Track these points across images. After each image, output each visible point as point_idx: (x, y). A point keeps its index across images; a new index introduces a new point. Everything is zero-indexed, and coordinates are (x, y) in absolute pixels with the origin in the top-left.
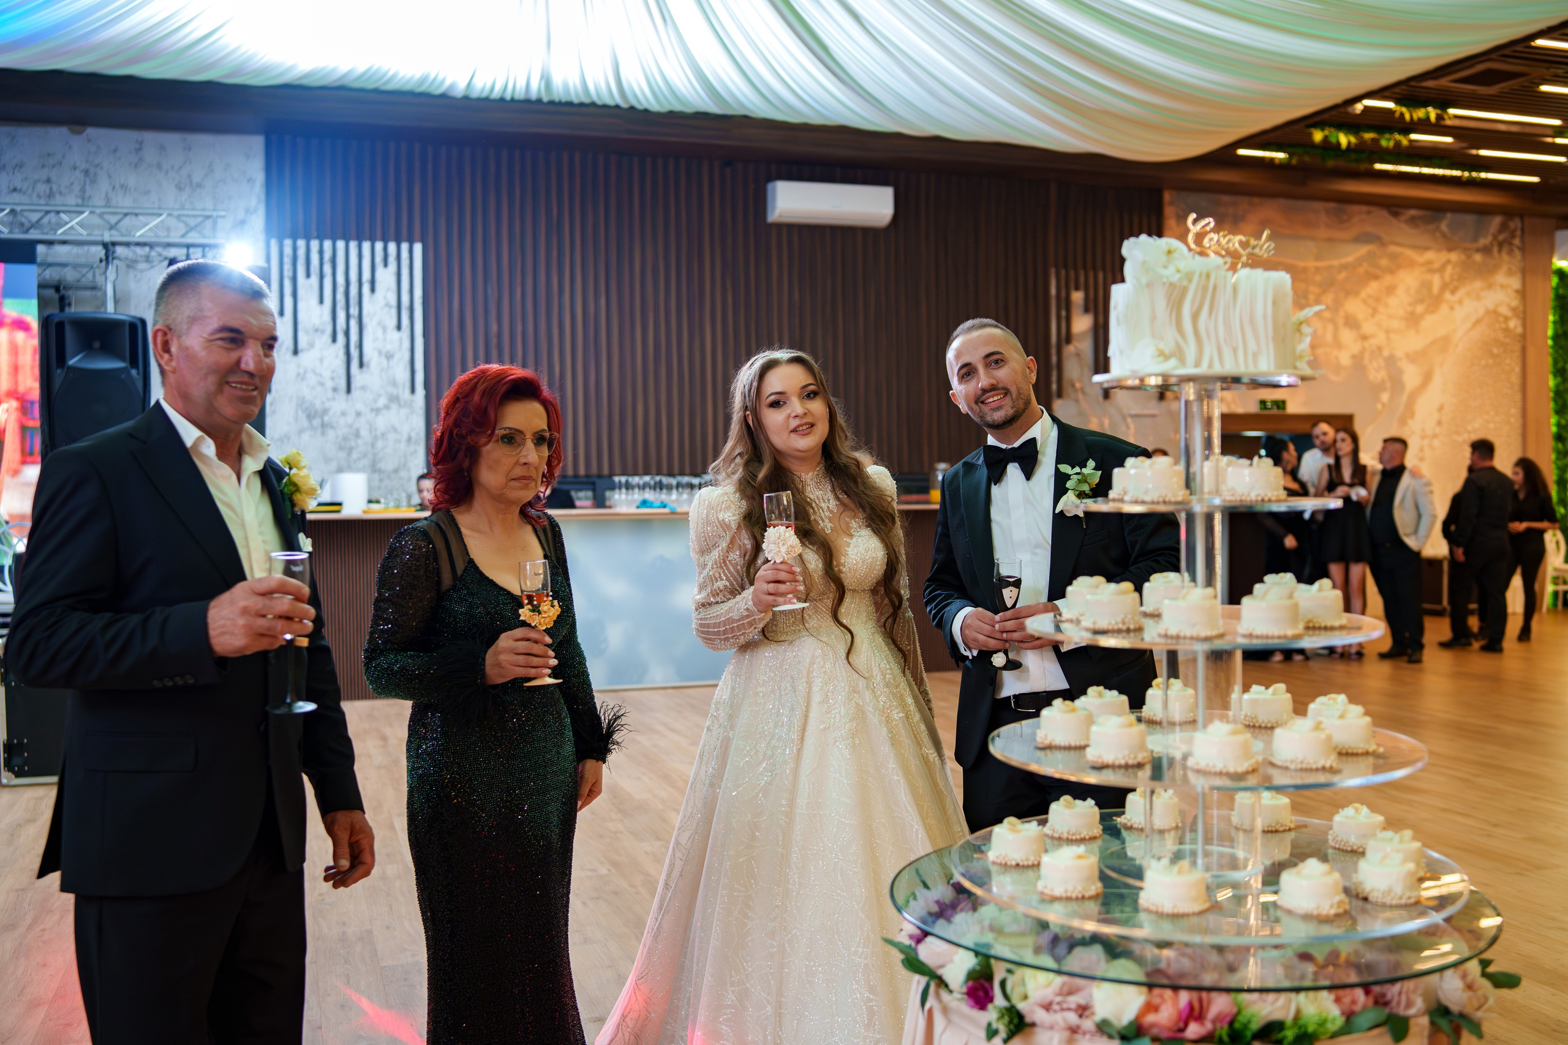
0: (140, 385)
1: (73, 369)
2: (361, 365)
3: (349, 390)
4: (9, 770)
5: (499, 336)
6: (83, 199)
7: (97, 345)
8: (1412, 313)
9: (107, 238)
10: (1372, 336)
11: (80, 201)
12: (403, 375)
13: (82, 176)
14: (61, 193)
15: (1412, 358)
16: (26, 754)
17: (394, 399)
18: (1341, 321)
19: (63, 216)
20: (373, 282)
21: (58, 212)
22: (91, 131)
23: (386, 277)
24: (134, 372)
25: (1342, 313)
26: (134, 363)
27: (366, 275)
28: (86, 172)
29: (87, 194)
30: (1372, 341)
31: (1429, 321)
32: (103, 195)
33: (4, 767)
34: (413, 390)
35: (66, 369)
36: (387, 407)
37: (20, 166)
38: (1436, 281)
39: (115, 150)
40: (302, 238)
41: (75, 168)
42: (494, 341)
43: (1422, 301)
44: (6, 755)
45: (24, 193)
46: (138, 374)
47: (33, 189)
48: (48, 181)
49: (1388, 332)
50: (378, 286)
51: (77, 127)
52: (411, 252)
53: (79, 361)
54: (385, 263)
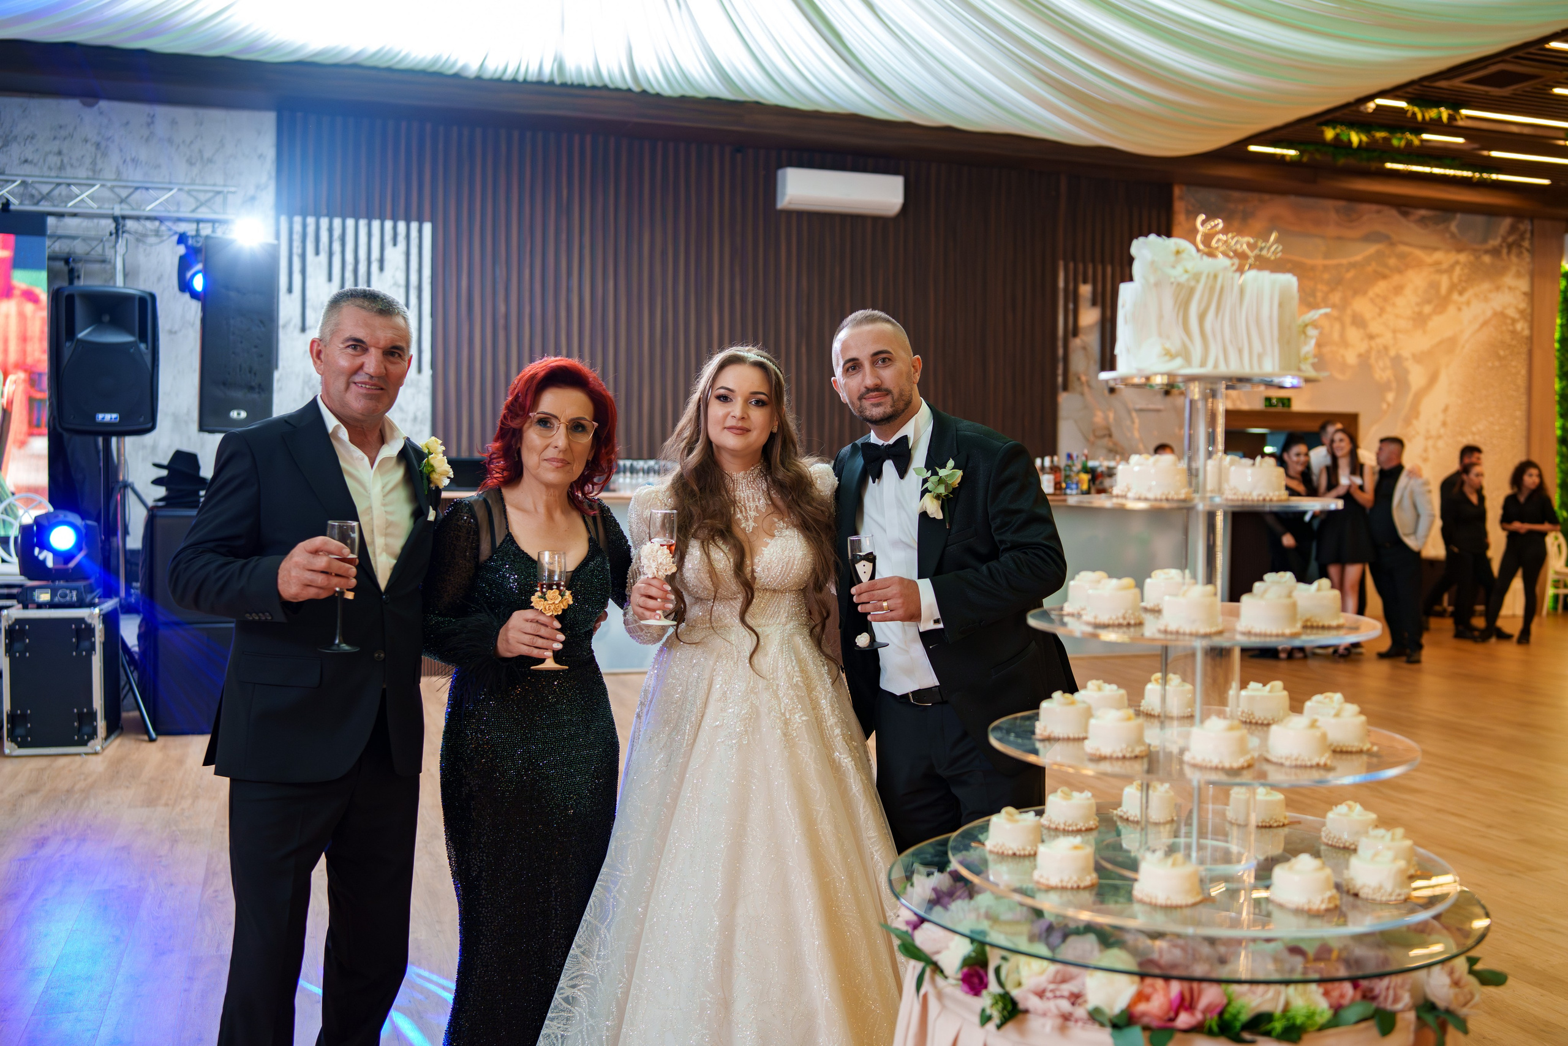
0: (148, 359)
1: (80, 341)
4: (12, 741)
5: (507, 319)
6: (94, 171)
7: (106, 318)
8: (1420, 314)
9: (117, 211)
10: (1378, 336)
11: (90, 174)
13: (93, 149)
14: (72, 166)
15: (1418, 358)
16: (29, 725)
18: (1348, 320)
19: (74, 188)
20: (381, 261)
21: (69, 185)
22: (103, 104)
23: (395, 256)
24: (143, 346)
25: (1349, 312)
26: (143, 337)
27: (375, 254)
28: (98, 145)
29: (98, 167)
30: (1379, 341)
31: (1436, 322)
32: (114, 169)
33: (8, 737)
34: (420, 371)
35: (75, 342)
37: (32, 137)
38: (1445, 282)
39: (127, 123)
40: (311, 215)
41: (86, 141)
42: (501, 322)
43: (1429, 302)
44: (9, 726)
45: (35, 165)
46: (147, 348)
47: (44, 160)
48: (60, 153)
49: (1394, 332)
50: (387, 265)
51: (90, 100)
52: (420, 231)
53: (89, 334)
54: (394, 242)
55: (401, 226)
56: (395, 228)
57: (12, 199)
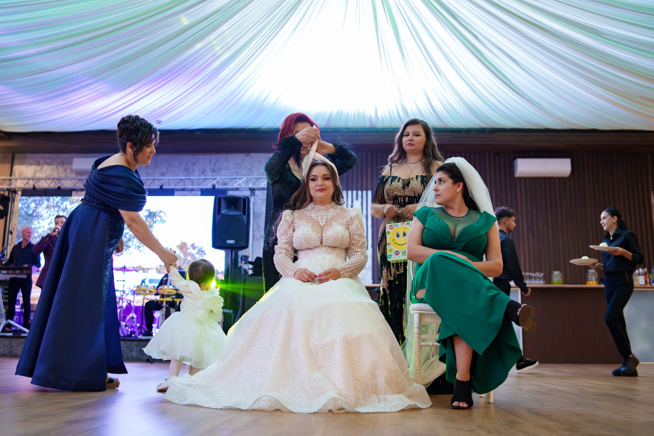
0: (246, 221)
1: (222, 214)
7: (233, 207)
9: (251, 186)
19: (237, 180)
21: (235, 179)
22: (252, 155)
23: (357, 203)
24: (244, 217)
26: (244, 213)
27: (350, 203)
28: (250, 169)
35: (221, 214)
37: (228, 168)
39: (260, 161)
41: (246, 168)
46: (246, 217)
48: (237, 173)
51: (247, 154)
52: (367, 194)
53: (225, 212)
54: (357, 199)
55: (360, 192)
56: (357, 194)
57: (216, 185)
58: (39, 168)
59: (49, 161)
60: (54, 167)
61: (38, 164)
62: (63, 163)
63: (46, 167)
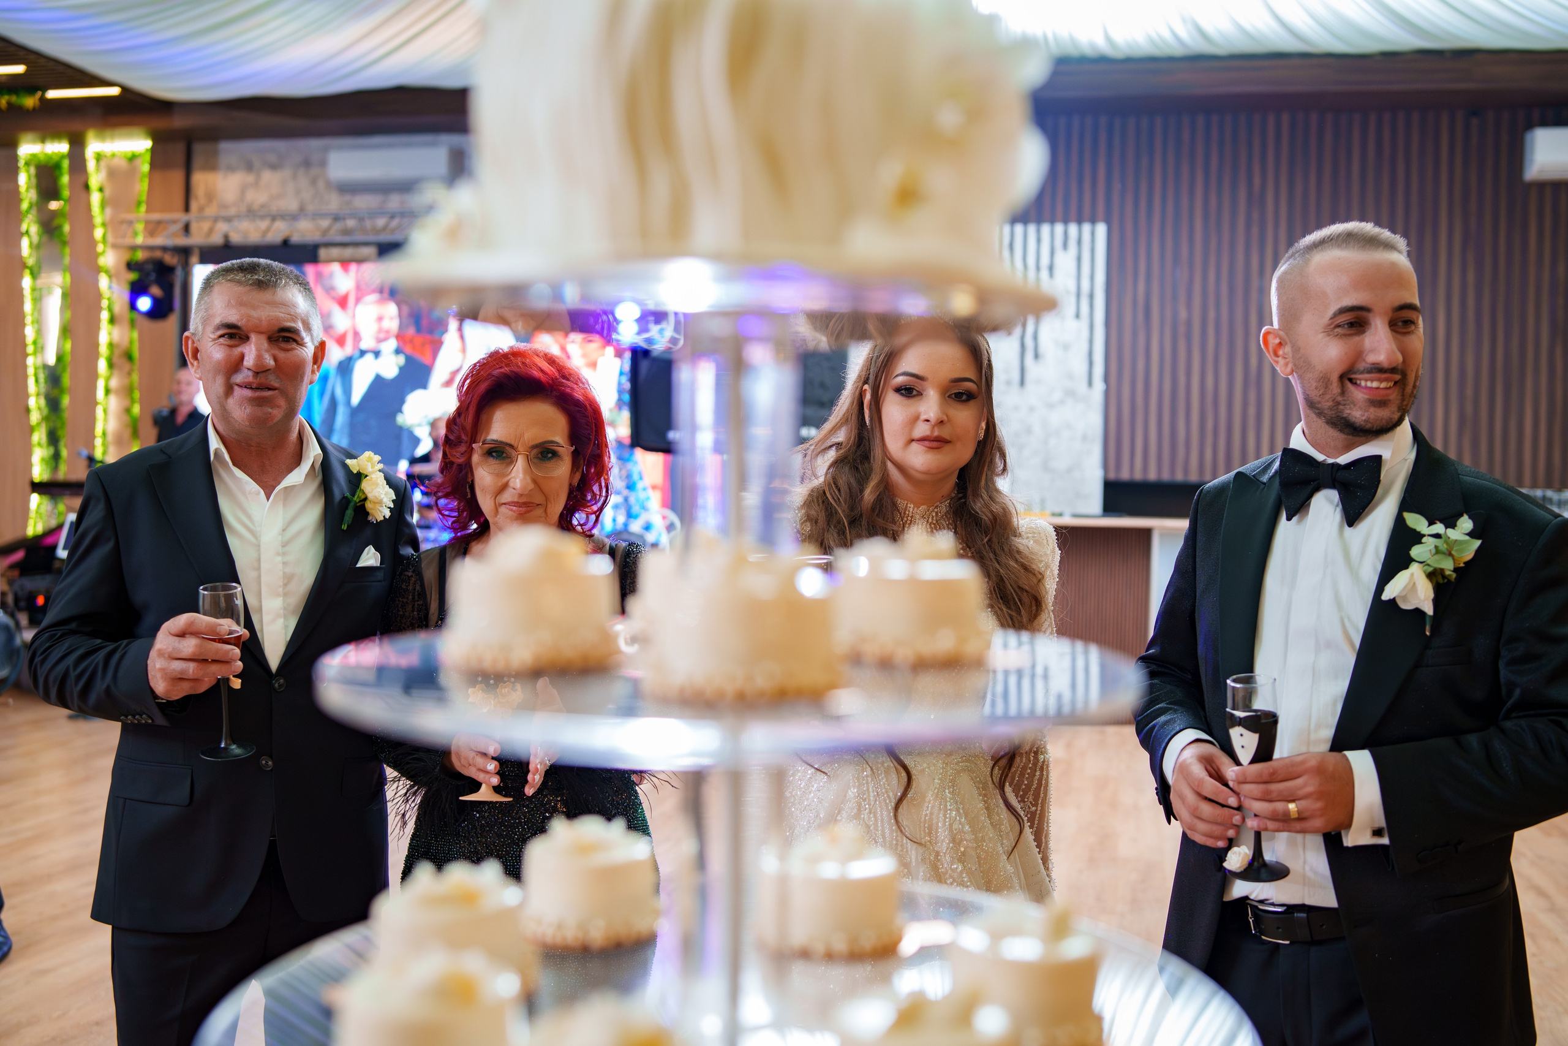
2: (1037, 356)
3: (1022, 383)
5: (1189, 323)
12: (1081, 367)
17: (1070, 393)
20: (1051, 268)
23: (1065, 261)
27: (1045, 260)
34: (1090, 383)
36: (1062, 402)
42: (1182, 329)
50: (1058, 272)
52: (1093, 234)
54: (1065, 246)
55: (1073, 228)
56: (1066, 233)
58: (250, 178)
59: (272, 158)
60: (286, 173)
61: (249, 167)
62: (307, 164)
63: (267, 176)
